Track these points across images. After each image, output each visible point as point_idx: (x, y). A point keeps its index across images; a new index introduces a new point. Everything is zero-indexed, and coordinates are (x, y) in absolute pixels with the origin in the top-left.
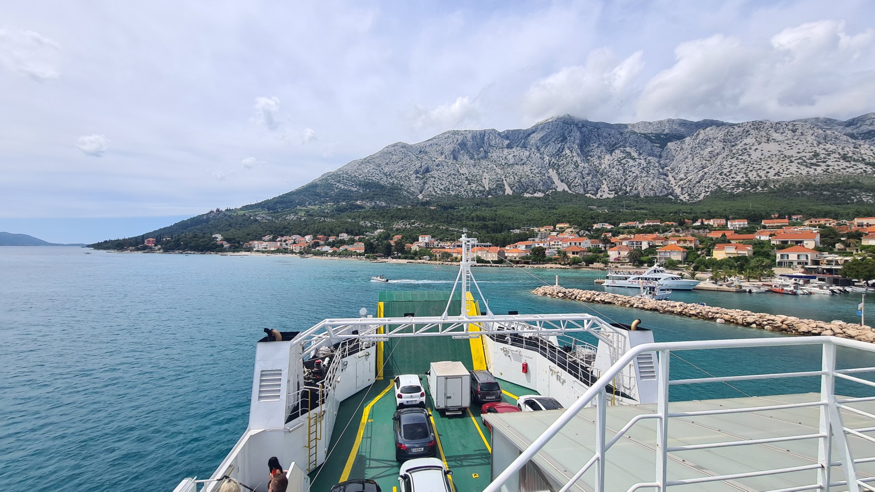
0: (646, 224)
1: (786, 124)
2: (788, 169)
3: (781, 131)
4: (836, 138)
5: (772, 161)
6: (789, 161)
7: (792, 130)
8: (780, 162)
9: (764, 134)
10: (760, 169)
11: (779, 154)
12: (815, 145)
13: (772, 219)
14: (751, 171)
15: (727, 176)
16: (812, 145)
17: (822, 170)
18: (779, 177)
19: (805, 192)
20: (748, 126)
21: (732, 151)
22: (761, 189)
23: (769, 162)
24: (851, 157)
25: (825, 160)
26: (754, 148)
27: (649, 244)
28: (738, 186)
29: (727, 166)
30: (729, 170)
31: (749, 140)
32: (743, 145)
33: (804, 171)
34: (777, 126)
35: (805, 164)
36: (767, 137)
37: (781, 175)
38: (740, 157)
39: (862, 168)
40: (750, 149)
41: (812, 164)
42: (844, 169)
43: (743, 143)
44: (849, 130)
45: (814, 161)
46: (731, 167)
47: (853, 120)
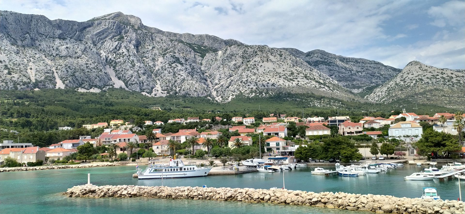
0: (188, 121)
1: (276, 50)
2: (278, 82)
3: (274, 54)
4: (301, 63)
5: (270, 75)
6: (279, 76)
7: (280, 55)
8: (275, 76)
9: (265, 55)
10: (264, 80)
11: (274, 70)
12: (292, 67)
13: (270, 117)
14: (259, 81)
15: (245, 84)
16: (290, 66)
17: (296, 84)
18: (274, 87)
19: (288, 98)
20: (256, 48)
21: (247, 65)
22: (265, 95)
23: (269, 76)
24: (309, 77)
25: (297, 77)
26: (260, 64)
27: (186, 138)
28: (252, 92)
29: (245, 76)
30: (246, 79)
31: (257, 59)
32: (254, 62)
33: (287, 84)
34: (272, 51)
35: (287, 79)
36: (267, 58)
37: (275, 85)
38: (252, 71)
39: (314, 84)
40: (258, 65)
41: (291, 79)
42: (306, 84)
43: (254, 60)
44: (307, 59)
45: (291, 77)
46: (247, 77)
47: (309, 52)
